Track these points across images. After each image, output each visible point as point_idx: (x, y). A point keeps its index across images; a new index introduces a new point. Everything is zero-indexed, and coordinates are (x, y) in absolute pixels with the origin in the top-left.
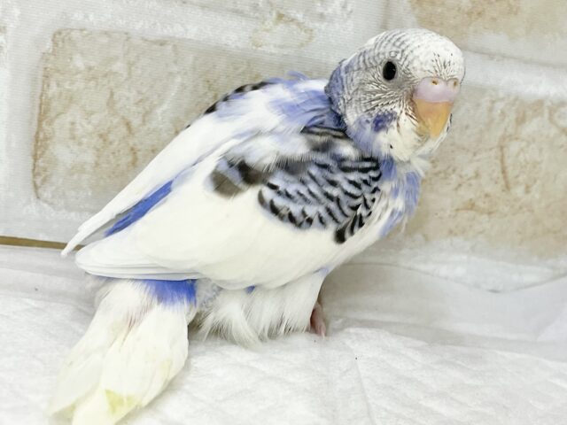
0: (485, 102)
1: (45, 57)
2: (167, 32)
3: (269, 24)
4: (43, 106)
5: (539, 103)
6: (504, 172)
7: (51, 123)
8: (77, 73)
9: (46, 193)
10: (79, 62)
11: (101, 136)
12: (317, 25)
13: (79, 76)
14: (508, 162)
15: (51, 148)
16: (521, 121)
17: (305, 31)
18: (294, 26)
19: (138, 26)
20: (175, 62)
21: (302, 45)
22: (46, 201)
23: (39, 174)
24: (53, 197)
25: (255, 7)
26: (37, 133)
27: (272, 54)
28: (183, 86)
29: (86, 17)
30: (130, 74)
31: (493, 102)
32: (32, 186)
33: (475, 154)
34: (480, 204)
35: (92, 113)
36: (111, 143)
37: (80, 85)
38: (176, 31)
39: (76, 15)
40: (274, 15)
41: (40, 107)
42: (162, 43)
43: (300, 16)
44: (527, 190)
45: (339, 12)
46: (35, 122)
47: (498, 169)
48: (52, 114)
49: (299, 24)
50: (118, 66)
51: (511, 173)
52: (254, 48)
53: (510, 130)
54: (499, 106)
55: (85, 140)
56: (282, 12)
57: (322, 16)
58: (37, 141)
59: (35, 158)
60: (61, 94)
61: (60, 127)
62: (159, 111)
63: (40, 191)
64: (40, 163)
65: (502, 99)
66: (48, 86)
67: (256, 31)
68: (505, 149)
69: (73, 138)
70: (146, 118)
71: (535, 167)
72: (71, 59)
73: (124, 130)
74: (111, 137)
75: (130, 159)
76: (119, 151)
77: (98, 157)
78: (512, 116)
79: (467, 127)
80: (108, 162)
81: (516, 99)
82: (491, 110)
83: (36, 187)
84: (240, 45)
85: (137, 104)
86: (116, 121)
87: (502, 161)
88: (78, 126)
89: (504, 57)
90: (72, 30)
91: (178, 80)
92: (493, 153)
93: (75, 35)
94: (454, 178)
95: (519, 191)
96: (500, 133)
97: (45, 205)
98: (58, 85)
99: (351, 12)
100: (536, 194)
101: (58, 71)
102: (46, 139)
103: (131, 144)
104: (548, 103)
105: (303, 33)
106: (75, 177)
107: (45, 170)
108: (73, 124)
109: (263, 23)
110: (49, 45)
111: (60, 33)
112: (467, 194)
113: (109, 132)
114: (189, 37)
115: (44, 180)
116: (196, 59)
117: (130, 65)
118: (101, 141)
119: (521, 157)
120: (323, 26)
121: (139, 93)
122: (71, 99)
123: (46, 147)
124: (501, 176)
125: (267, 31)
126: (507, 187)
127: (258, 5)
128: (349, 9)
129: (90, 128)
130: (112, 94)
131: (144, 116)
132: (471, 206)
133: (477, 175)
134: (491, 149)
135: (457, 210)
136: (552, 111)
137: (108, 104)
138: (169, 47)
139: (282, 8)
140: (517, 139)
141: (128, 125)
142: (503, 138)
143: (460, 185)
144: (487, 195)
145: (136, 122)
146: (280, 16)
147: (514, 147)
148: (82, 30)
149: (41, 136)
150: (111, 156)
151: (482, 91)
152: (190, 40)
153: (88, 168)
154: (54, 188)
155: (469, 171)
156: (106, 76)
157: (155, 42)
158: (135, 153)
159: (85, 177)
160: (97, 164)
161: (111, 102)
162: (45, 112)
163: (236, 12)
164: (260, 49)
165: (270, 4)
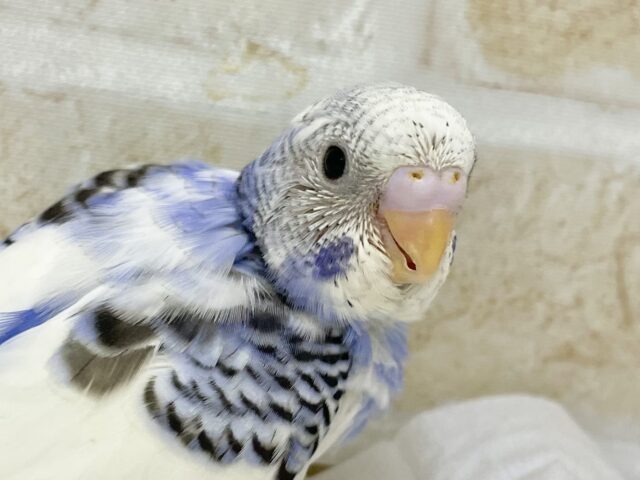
0: (593, 180)
2: (65, 78)
3: (235, 61)
6: (622, 295)
12: (314, 60)
17: (295, 72)
18: (275, 63)
19: (17, 70)
20: (81, 129)
21: (289, 95)
25: (211, 33)
27: (239, 111)
31: (606, 181)
33: (575, 268)
34: (584, 349)
38: (81, 76)
40: (243, 45)
42: (58, 97)
43: (285, 47)
45: (350, 38)
47: (613, 291)
49: (284, 60)
52: (211, 102)
54: (617, 187)
56: (257, 40)
57: (322, 47)
67: (212, 73)
68: (625, 260)
79: (562, 224)
82: (601, 194)
84: (186, 97)
85: (19, 199)
87: (619, 278)
92: (603, 266)
94: (540, 309)
96: (616, 233)
99: (370, 37)
105: (291, 76)
109: (225, 59)
112: (560, 334)
114: (101, 87)
116: (114, 122)
117: (6, 135)
120: (324, 62)
121: (22, 181)
124: (617, 302)
125: (232, 72)
126: (628, 321)
127: (215, 29)
128: (366, 31)
132: (568, 353)
133: (579, 302)
134: (601, 259)
135: (546, 360)
138: (69, 105)
139: (255, 34)
142: (622, 241)
143: (549, 320)
144: (594, 336)
146: (253, 48)
151: (588, 162)
152: (104, 91)
155: (565, 295)
157: (45, 97)
163: (181, 42)
164: (219, 104)
165: (236, 27)
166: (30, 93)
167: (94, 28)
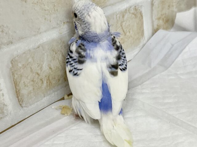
0: (115, 17)
1: (11, 69)
3: (62, 26)
4: (15, 83)
5: (126, 10)
6: (124, 31)
7: (18, 86)
8: (20, 68)
9: (24, 105)
10: (20, 65)
11: (32, 81)
13: (21, 69)
14: (124, 28)
15: (21, 92)
16: (123, 17)
19: (31, 47)
20: (44, 50)
22: (25, 107)
23: (20, 101)
24: (26, 104)
25: (58, 24)
26: (16, 90)
27: (65, 34)
28: (48, 55)
29: (17, 52)
30: (34, 60)
31: (116, 16)
32: (20, 105)
35: (28, 77)
36: (35, 81)
37: (22, 71)
38: (41, 42)
39: (15, 53)
40: (63, 23)
41: (14, 83)
42: (39, 47)
43: (68, 20)
44: (129, 33)
46: (14, 88)
47: (122, 31)
48: (18, 83)
50: (30, 60)
51: (125, 30)
53: (122, 20)
54: (118, 16)
55: (28, 85)
58: (17, 92)
59: (18, 97)
60: (18, 76)
61: (21, 85)
62: (44, 65)
63: (22, 105)
64: (20, 98)
65: (118, 14)
66: (14, 76)
67: (59, 30)
68: (122, 26)
69: (25, 86)
70: (42, 69)
71: (129, 26)
72: (18, 65)
73: (37, 76)
74: (35, 80)
75: (41, 82)
76: (38, 82)
77: (33, 87)
78: (121, 17)
80: (36, 87)
81: (121, 12)
82: (116, 18)
83: (21, 105)
84: (57, 36)
85: (38, 67)
86: (34, 75)
87: (122, 29)
88: (25, 82)
89: (115, 3)
90: (15, 58)
91: (46, 54)
92: (120, 28)
93: (17, 58)
95: (128, 34)
96: (120, 22)
97: (25, 108)
98: (17, 74)
100: (131, 32)
101: (15, 71)
102: (19, 90)
103: (40, 78)
104: (128, 9)
106: (30, 95)
107: (21, 99)
108: (24, 82)
110: (11, 65)
111: (12, 60)
113: (34, 79)
114: (44, 42)
115: (22, 101)
116: (48, 46)
117: (33, 58)
118: (33, 82)
119: (126, 26)
121: (38, 63)
122: (21, 76)
123: (20, 93)
124: (123, 32)
125: (62, 28)
126: (125, 34)
129: (28, 81)
130: (31, 68)
131: (41, 69)
134: (119, 27)
136: (129, 10)
137: (31, 71)
138: (41, 47)
140: (124, 22)
141: (38, 74)
144: (122, 39)
145: (39, 72)
147: (124, 24)
148: (18, 56)
149: (17, 91)
150: (36, 85)
151: (114, 14)
153: (32, 91)
154: (25, 102)
156: (28, 65)
158: (42, 80)
159: (32, 94)
160: (34, 89)
161: (32, 71)
162: (16, 84)
163: (53, 28)
164: (62, 34)
165: (61, 21)
166: (34, 49)
167: (40, 33)
